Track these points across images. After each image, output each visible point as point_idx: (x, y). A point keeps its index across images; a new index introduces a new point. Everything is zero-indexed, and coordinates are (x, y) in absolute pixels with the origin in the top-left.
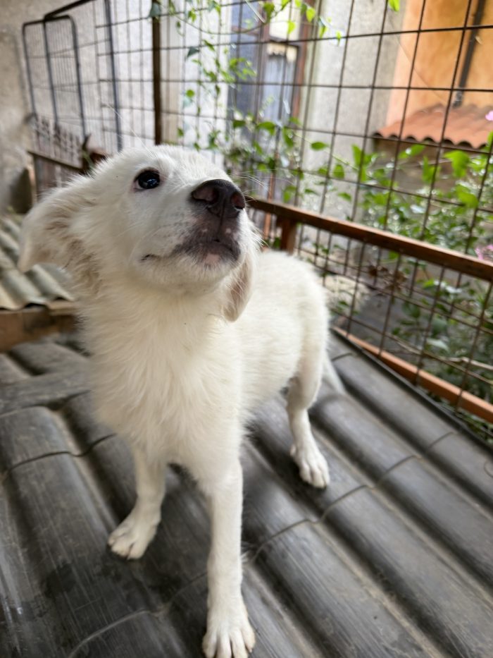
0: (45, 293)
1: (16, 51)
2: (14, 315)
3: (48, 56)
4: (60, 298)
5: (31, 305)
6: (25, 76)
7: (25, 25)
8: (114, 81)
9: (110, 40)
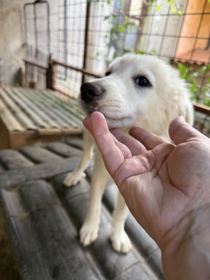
0: (36, 124)
1: (20, 16)
2: (22, 134)
3: (35, 19)
4: (43, 127)
5: (30, 129)
6: (23, 27)
7: (26, 5)
8: (65, 30)
9: (65, 12)
